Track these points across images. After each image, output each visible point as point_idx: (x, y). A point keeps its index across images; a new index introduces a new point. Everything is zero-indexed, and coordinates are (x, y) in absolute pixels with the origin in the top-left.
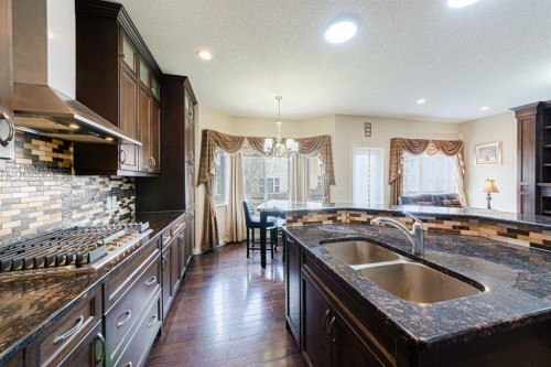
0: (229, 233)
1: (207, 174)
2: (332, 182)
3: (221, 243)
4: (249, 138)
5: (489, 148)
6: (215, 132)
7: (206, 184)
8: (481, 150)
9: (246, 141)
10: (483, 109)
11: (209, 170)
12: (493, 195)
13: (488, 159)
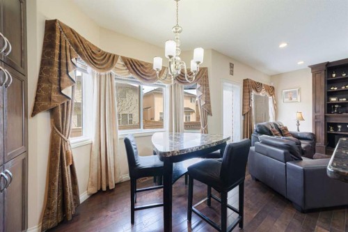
0: (95, 180)
1: (54, 95)
2: (209, 113)
3: (83, 197)
4: (124, 59)
5: (292, 92)
6: (71, 30)
7: (53, 111)
8: (287, 93)
9: (119, 63)
10: (300, 63)
11: (60, 90)
12: (301, 122)
13: (291, 99)
